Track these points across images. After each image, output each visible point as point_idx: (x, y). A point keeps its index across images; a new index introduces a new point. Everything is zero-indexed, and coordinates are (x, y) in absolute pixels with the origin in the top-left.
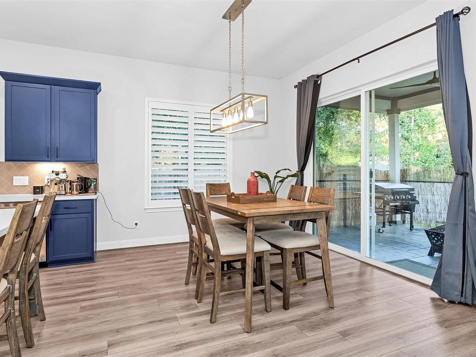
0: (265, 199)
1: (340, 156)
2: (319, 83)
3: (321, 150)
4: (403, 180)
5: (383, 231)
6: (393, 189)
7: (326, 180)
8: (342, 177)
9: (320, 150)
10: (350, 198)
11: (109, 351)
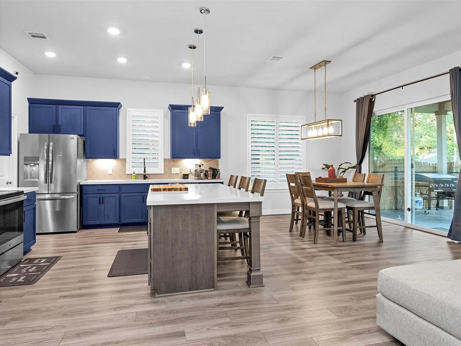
0: (340, 181)
1: (396, 149)
2: (373, 100)
3: (375, 143)
4: (450, 172)
5: (429, 212)
6: (435, 178)
7: (379, 171)
8: (393, 169)
9: (373, 143)
10: (400, 186)
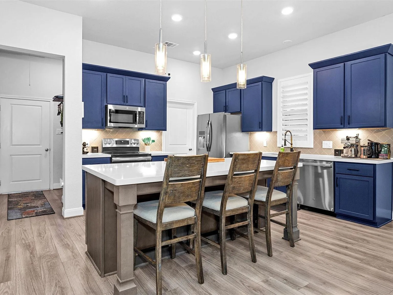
11: (302, 290)
